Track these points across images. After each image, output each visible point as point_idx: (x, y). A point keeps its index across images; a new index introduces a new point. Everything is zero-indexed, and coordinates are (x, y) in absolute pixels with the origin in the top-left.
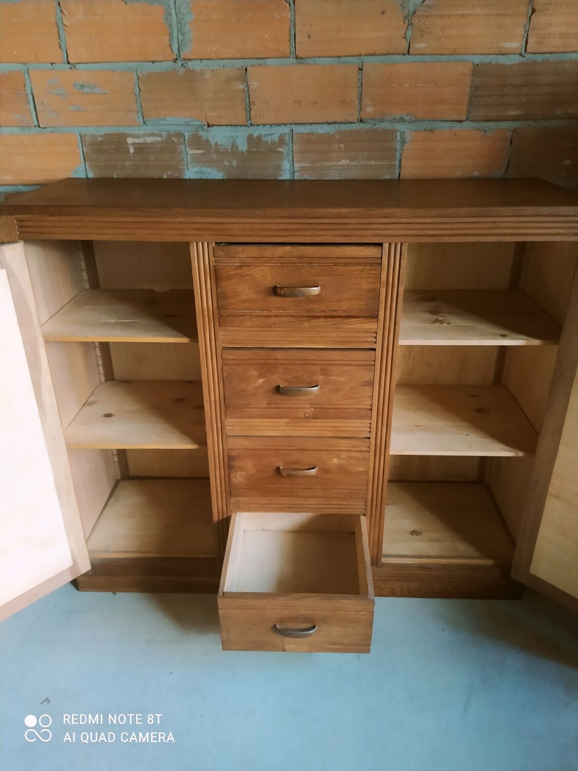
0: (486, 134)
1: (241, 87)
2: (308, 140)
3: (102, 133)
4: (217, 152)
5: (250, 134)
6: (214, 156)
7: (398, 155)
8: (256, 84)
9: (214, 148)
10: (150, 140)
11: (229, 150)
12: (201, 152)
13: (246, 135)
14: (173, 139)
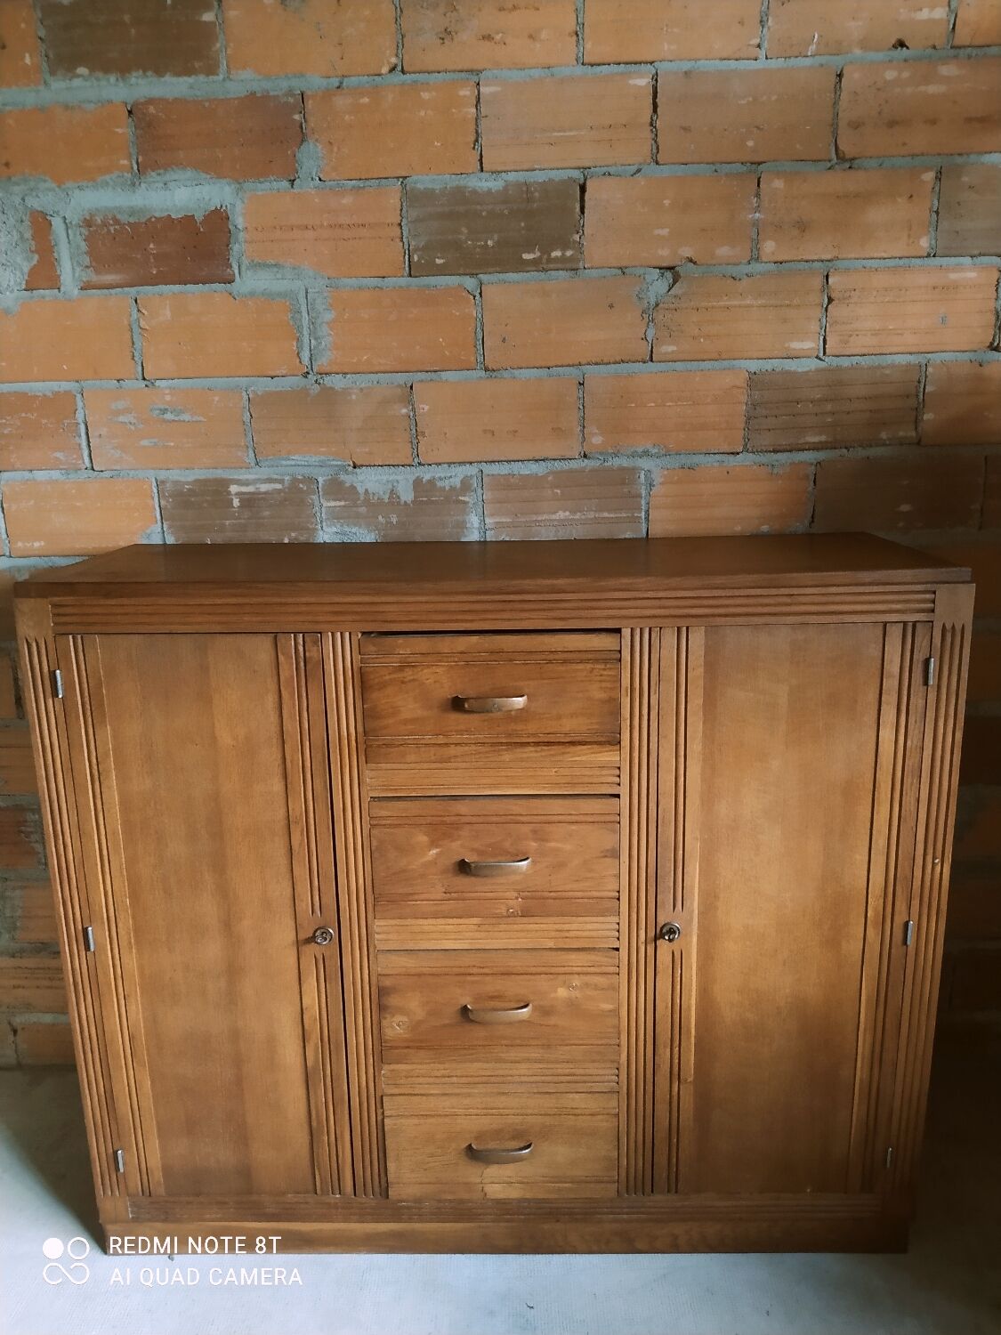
0: (775, 471)
1: (404, 411)
2: (506, 485)
3: (190, 479)
4: (367, 502)
5: (418, 477)
6: (363, 510)
7: (643, 502)
8: (426, 408)
9: (362, 498)
10: (264, 488)
11: (387, 501)
12: (343, 503)
13: (412, 478)
14: (301, 486)
